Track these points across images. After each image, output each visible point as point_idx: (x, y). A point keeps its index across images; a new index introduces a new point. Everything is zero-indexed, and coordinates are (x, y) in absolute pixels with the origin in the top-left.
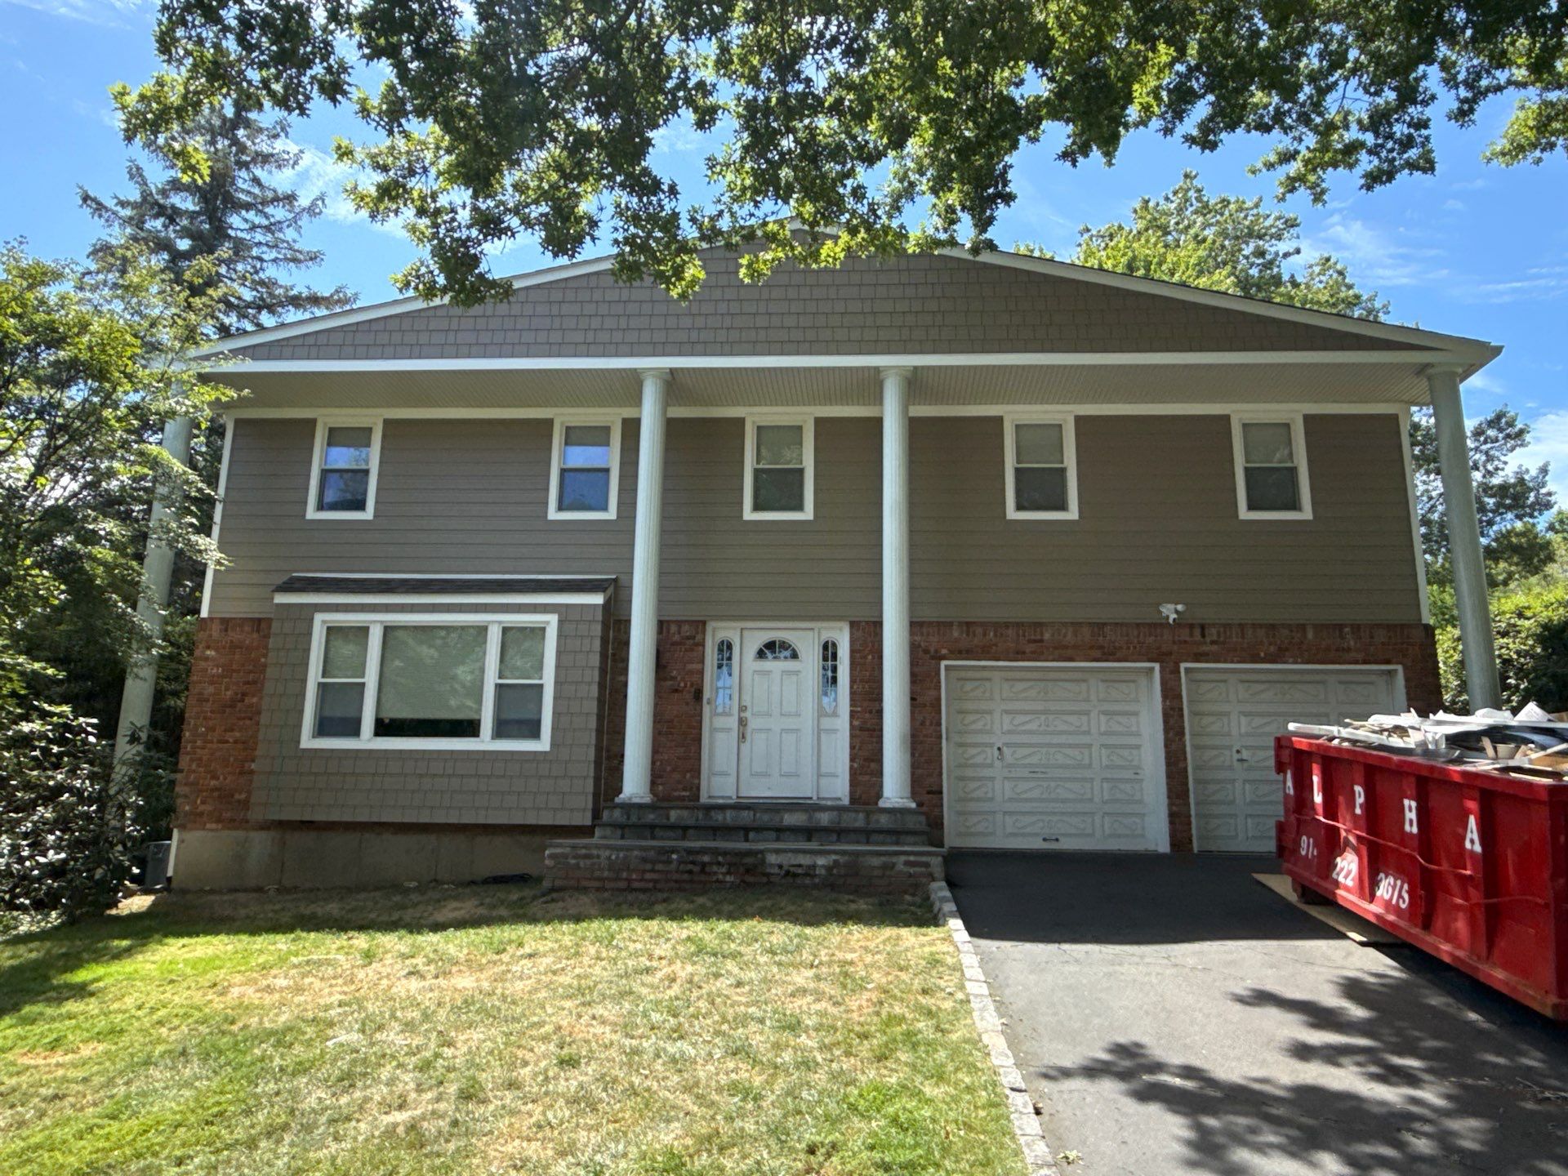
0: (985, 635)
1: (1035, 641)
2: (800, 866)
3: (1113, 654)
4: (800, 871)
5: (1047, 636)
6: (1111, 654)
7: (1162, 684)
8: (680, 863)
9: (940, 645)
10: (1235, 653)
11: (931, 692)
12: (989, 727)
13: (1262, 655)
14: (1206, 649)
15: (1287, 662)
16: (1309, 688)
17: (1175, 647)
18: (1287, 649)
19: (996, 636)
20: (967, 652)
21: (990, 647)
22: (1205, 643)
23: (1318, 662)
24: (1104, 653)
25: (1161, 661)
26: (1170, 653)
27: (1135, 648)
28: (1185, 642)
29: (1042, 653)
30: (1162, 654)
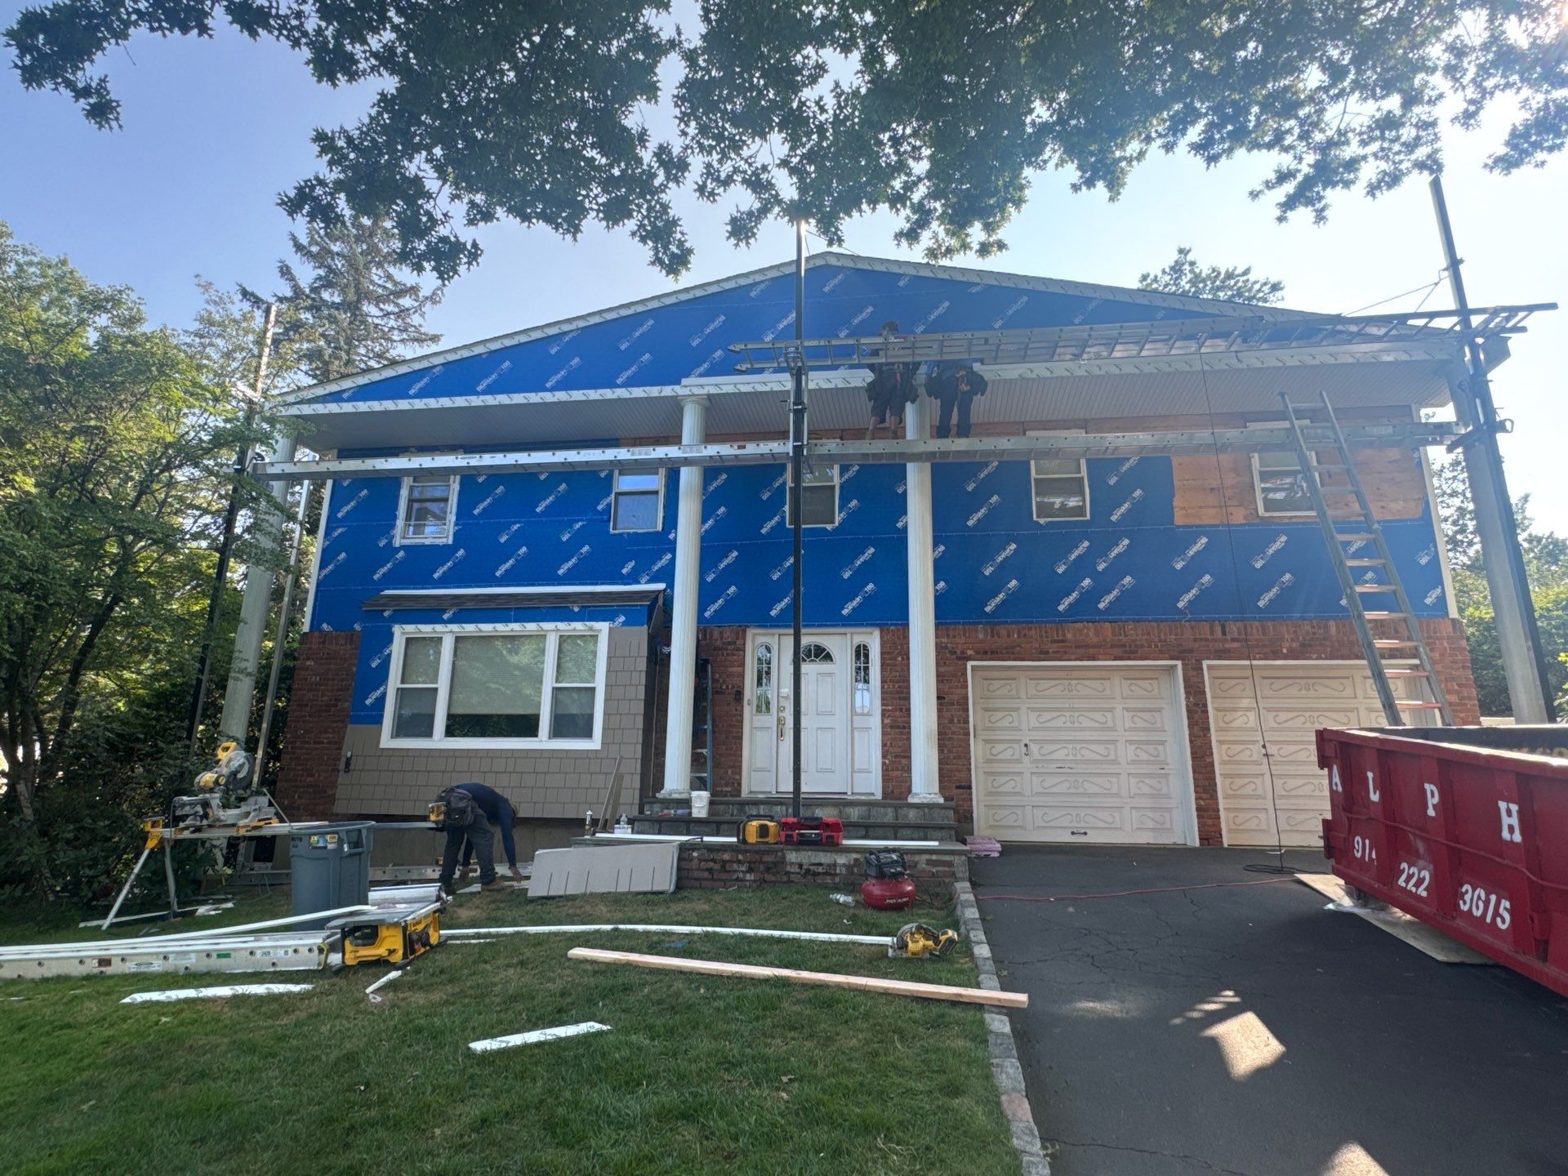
0: (1009, 636)
1: (1058, 641)
2: (820, 865)
3: (1135, 653)
4: (820, 870)
5: (1069, 636)
6: (1133, 652)
7: (1185, 681)
8: (701, 861)
9: (966, 646)
10: (1256, 650)
11: (959, 691)
12: (1015, 724)
13: (1285, 651)
14: (1227, 646)
15: (1311, 659)
16: (1335, 683)
17: (1196, 645)
18: (1310, 645)
19: (1019, 637)
20: (992, 653)
21: (1014, 647)
22: (1226, 640)
23: (1343, 658)
24: (1125, 652)
25: (1183, 659)
26: (1191, 651)
27: (1156, 646)
28: (1206, 640)
29: (1065, 652)
30: (1184, 651)
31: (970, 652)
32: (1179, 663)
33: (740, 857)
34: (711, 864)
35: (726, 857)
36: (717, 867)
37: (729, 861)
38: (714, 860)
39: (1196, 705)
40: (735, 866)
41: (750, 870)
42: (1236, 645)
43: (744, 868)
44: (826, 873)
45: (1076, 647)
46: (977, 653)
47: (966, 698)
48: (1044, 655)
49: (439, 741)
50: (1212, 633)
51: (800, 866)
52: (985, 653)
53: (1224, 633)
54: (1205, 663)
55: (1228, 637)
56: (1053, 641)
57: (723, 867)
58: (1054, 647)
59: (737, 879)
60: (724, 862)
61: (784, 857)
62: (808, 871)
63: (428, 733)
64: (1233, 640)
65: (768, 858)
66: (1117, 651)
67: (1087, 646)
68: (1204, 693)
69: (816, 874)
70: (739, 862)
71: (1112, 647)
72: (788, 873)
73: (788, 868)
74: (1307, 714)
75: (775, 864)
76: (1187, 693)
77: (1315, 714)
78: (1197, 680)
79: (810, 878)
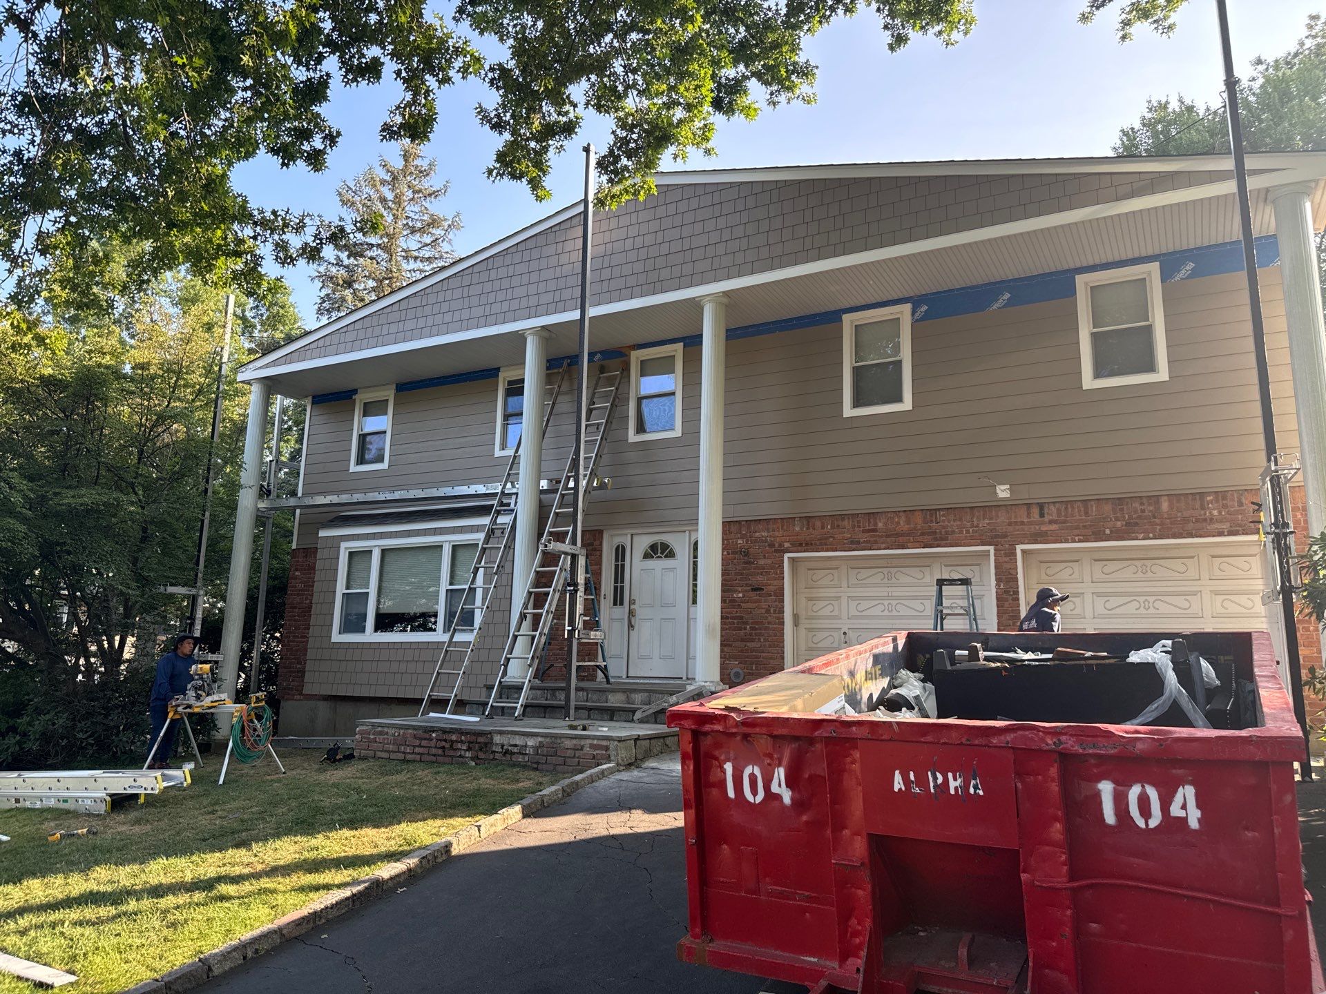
0: (823, 528)
1: (869, 531)
2: (516, 746)
3: (946, 539)
4: (515, 750)
5: (880, 525)
6: (942, 539)
7: (996, 567)
8: (438, 740)
9: (783, 539)
10: (1077, 532)
11: (775, 582)
12: (836, 613)
13: (1108, 532)
14: (1044, 528)
15: (1137, 539)
16: (1177, 565)
17: (1011, 529)
18: (1137, 524)
19: (832, 528)
20: (807, 544)
21: (827, 539)
22: (1043, 523)
23: (1174, 537)
24: (936, 539)
25: (995, 545)
26: (1005, 536)
27: (968, 532)
28: (1022, 523)
29: (876, 542)
30: (997, 536)
31: (787, 545)
32: (991, 549)
33: (463, 738)
34: (444, 743)
35: (454, 737)
36: (447, 746)
37: (456, 741)
38: (445, 740)
39: (1006, 592)
40: (459, 745)
41: (469, 749)
42: (1054, 527)
43: (465, 747)
44: (520, 753)
45: (888, 536)
46: (793, 545)
47: (782, 589)
48: (855, 544)
49: (370, 635)
50: (1029, 516)
51: (503, 746)
52: (801, 545)
53: (1042, 515)
54: (1019, 548)
55: (1046, 519)
56: (864, 531)
57: (451, 746)
58: (863, 537)
59: (461, 756)
60: (452, 742)
61: (492, 739)
62: (507, 752)
63: (362, 630)
64: (1051, 522)
65: (481, 740)
66: (926, 539)
67: (898, 535)
68: (1016, 580)
69: (512, 753)
70: (462, 742)
71: (923, 534)
72: (494, 752)
73: (494, 749)
74: (1142, 599)
75: (486, 744)
76: (998, 580)
77: (1151, 599)
78: (1008, 566)
79: (508, 756)
